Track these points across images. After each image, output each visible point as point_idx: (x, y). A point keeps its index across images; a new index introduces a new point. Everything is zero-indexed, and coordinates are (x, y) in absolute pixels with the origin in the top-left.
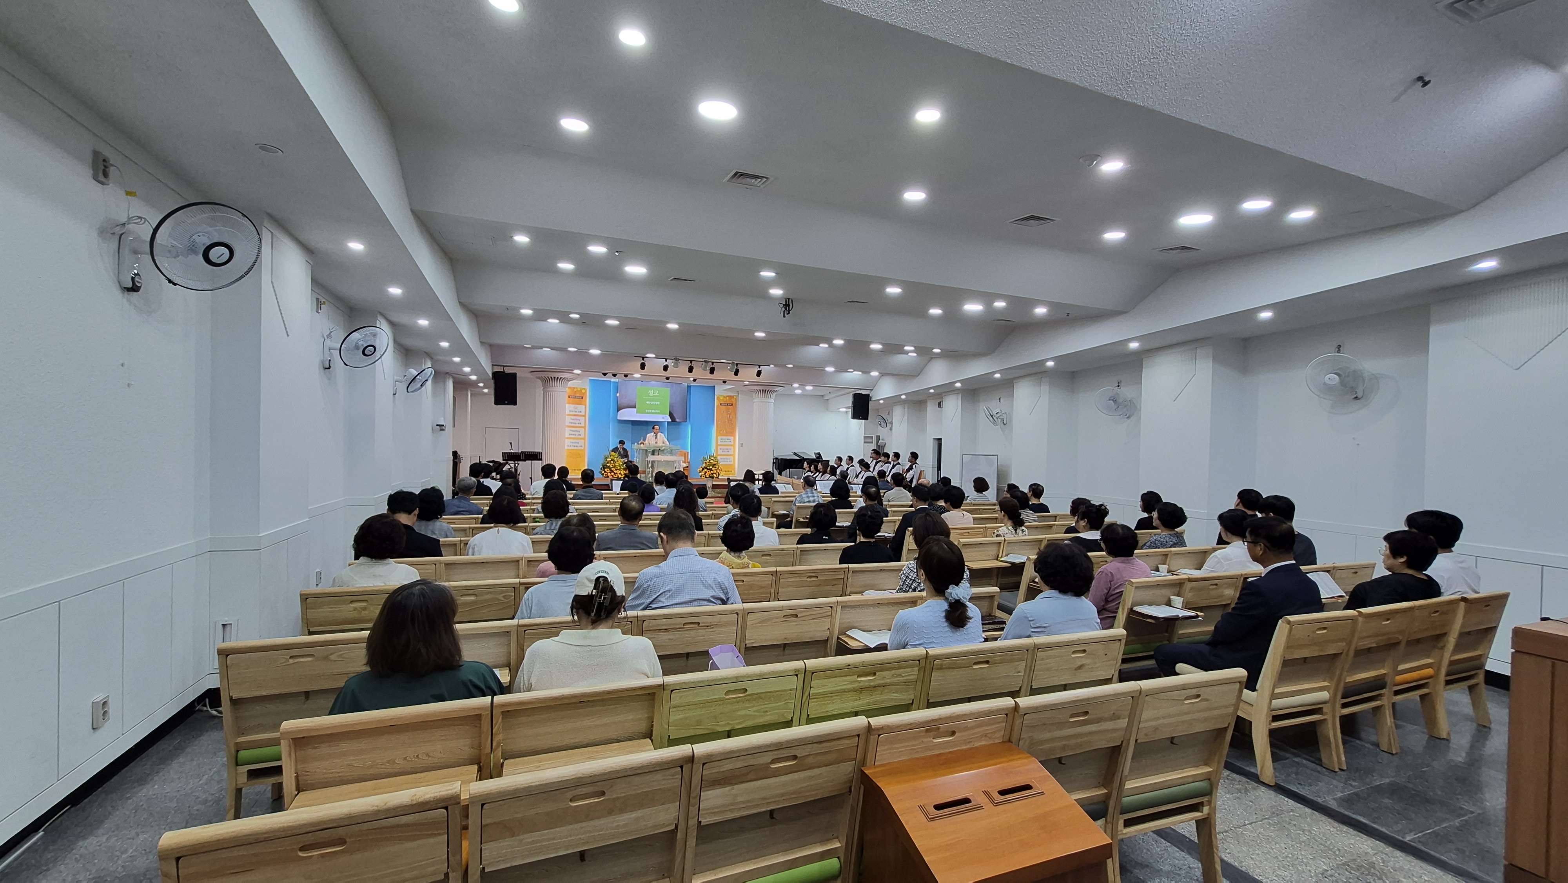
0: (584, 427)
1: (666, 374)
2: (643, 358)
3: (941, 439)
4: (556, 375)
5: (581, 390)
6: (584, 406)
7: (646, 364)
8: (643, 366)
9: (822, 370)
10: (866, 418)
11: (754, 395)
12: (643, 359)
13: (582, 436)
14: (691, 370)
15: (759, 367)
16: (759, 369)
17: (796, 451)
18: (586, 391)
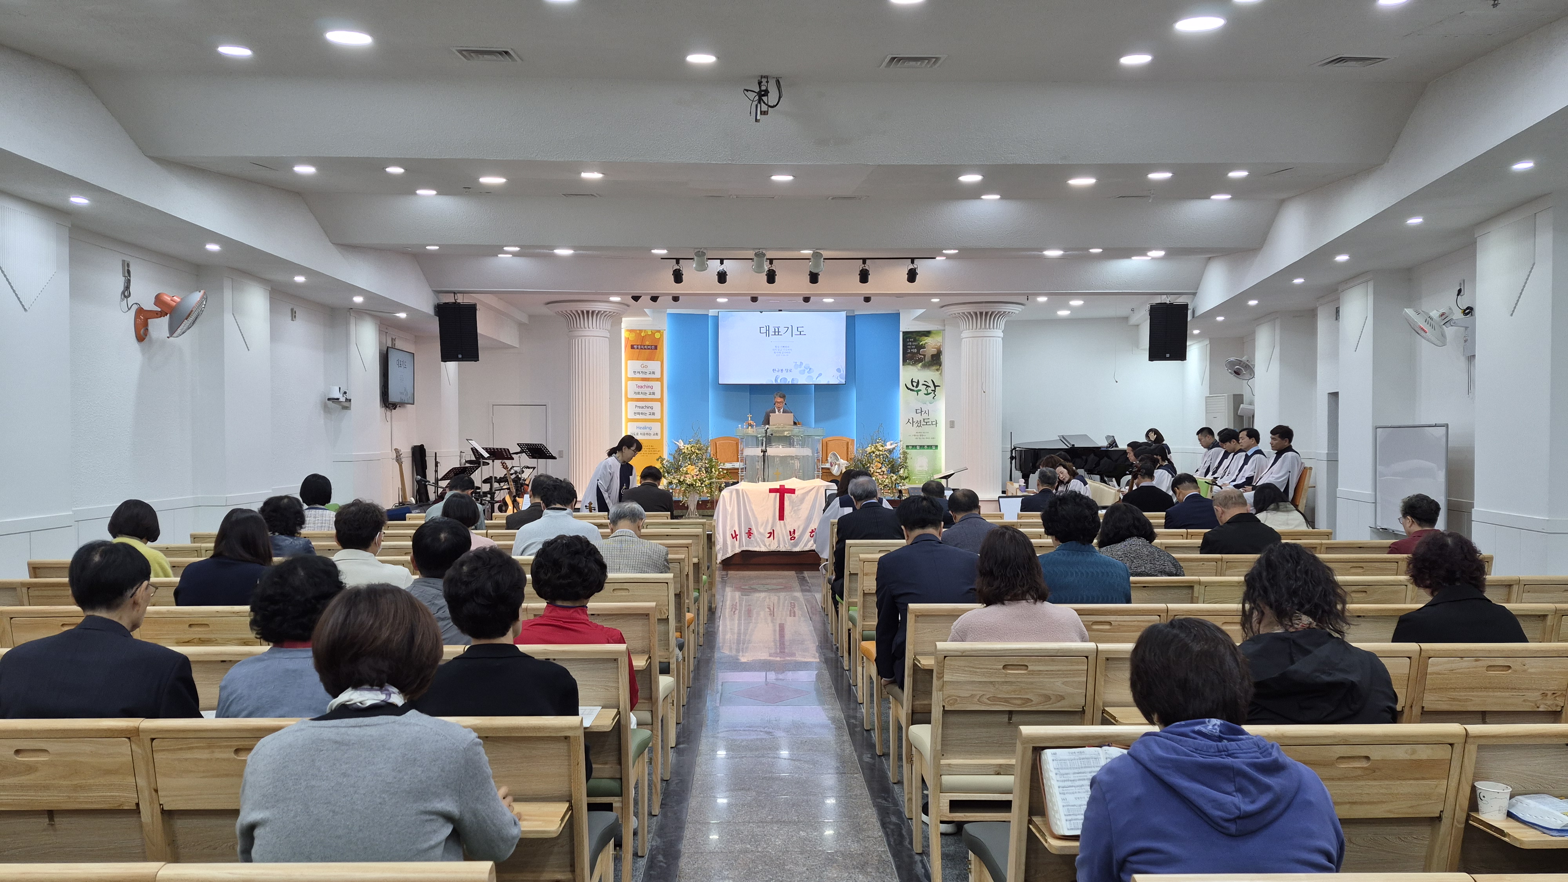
0: (661, 400)
2: (678, 261)
3: (1338, 393)
5: (653, 334)
6: (659, 363)
8: (678, 277)
13: (658, 416)
15: (913, 262)
16: (911, 267)
17: (1064, 435)
18: (662, 335)
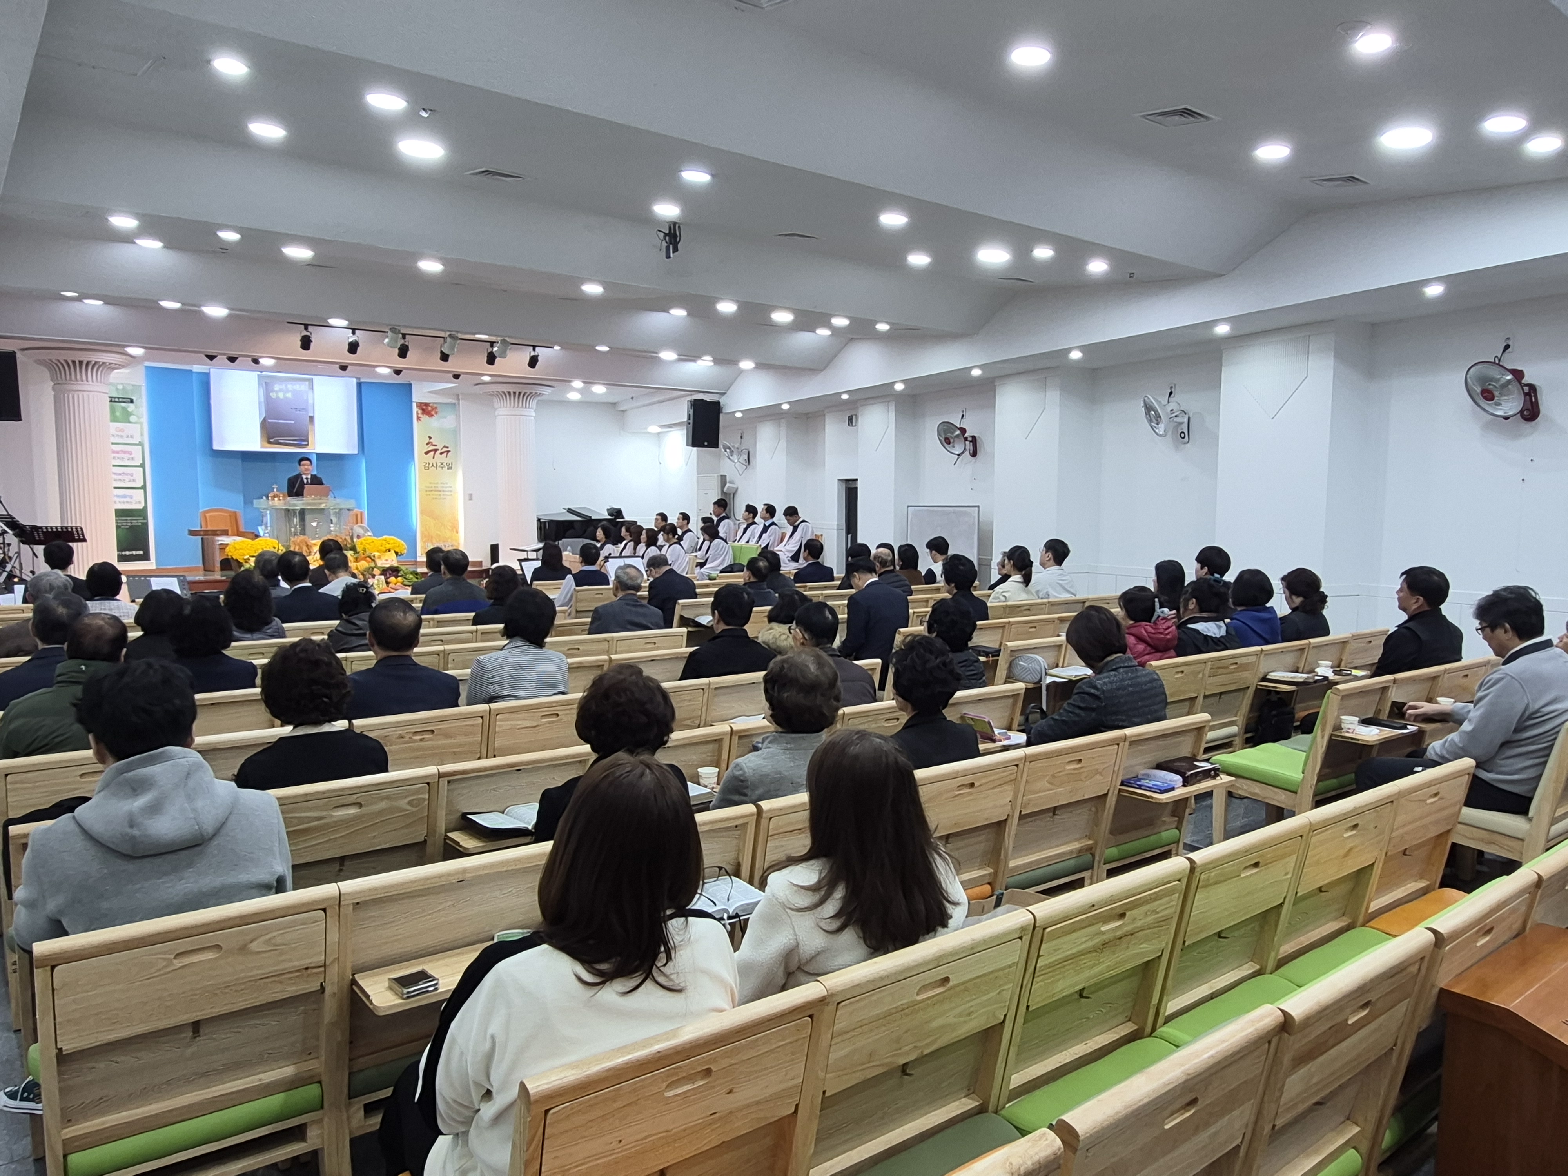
1: (349, 359)
2: (306, 327)
3: (856, 480)
4: (85, 357)
7: (313, 339)
8: (306, 343)
9: (652, 357)
10: (714, 444)
11: (497, 403)
12: (306, 329)
14: (403, 352)
15: (534, 350)
16: (533, 354)
17: (571, 507)
